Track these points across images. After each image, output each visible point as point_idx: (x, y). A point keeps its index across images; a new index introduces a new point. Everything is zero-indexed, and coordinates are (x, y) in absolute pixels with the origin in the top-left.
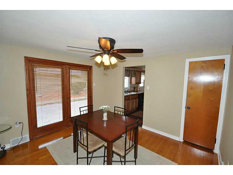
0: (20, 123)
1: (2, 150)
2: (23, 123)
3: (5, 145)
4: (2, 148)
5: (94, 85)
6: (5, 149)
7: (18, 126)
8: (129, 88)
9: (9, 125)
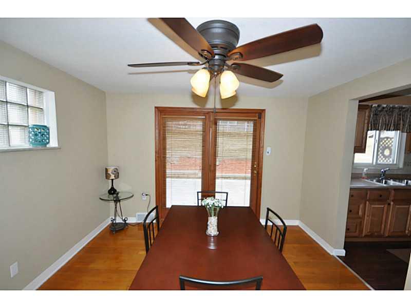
0: (147, 195)
1: (124, 222)
2: (150, 196)
3: (128, 218)
4: (123, 220)
5: (268, 151)
6: (127, 222)
7: (145, 199)
8: (401, 166)
9: (129, 192)
